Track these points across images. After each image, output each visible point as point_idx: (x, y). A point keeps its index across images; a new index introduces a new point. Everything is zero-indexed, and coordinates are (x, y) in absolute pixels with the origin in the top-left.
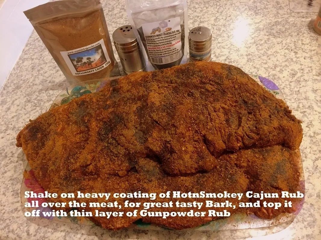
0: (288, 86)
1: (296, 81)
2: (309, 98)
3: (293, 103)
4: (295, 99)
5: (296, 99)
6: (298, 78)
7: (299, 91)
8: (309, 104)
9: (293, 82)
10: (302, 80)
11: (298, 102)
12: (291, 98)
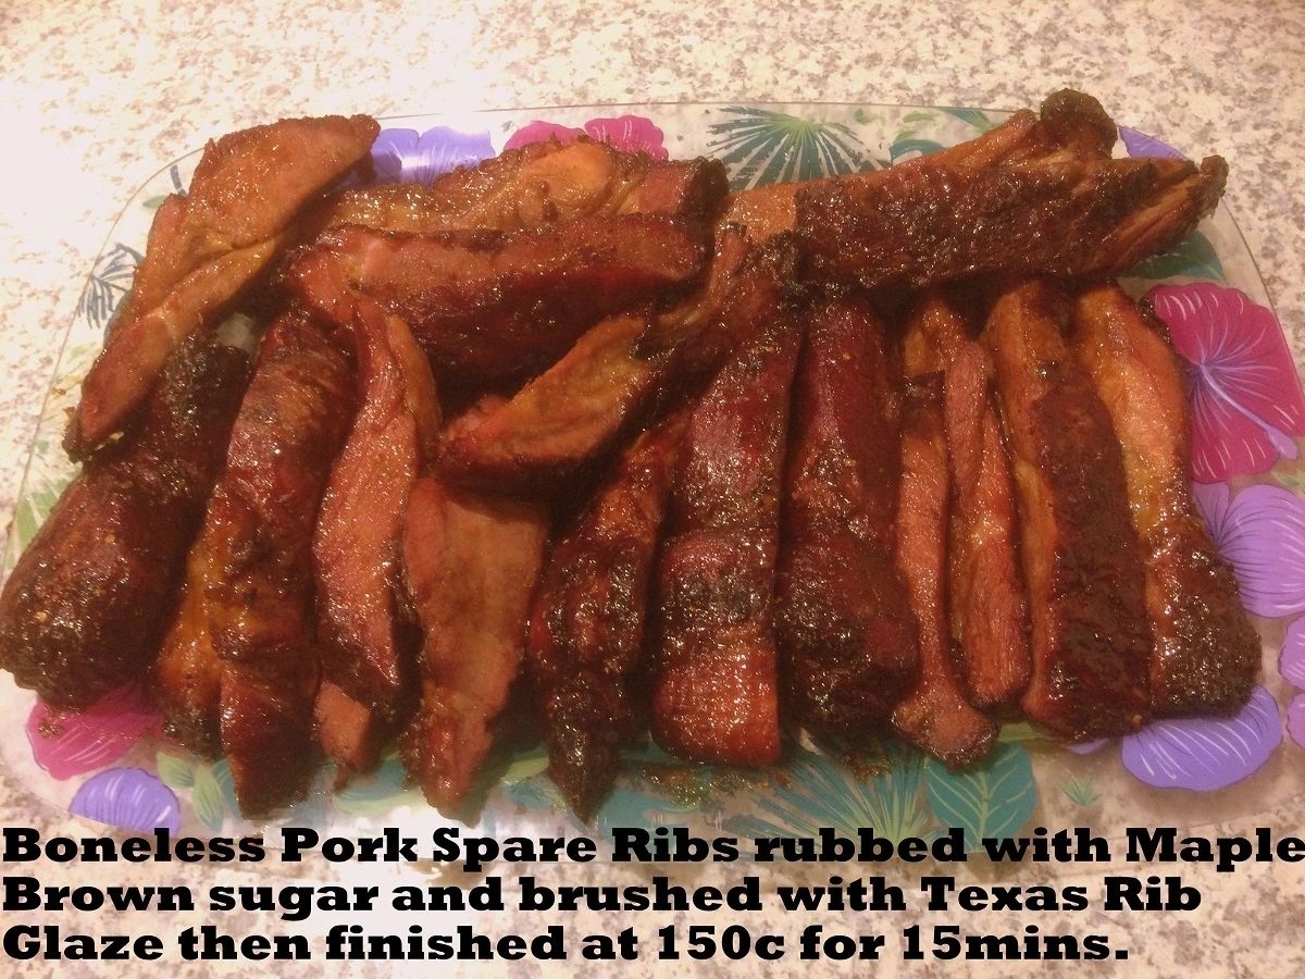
0: (214, 83)
1: (173, 105)
2: (158, 39)
3: (221, 22)
4: (210, 35)
5: (205, 33)
6: (157, 120)
7: (182, 66)
8: (169, 18)
9: (189, 98)
10: (148, 112)
11: (206, 24)
12: (223, 39)
